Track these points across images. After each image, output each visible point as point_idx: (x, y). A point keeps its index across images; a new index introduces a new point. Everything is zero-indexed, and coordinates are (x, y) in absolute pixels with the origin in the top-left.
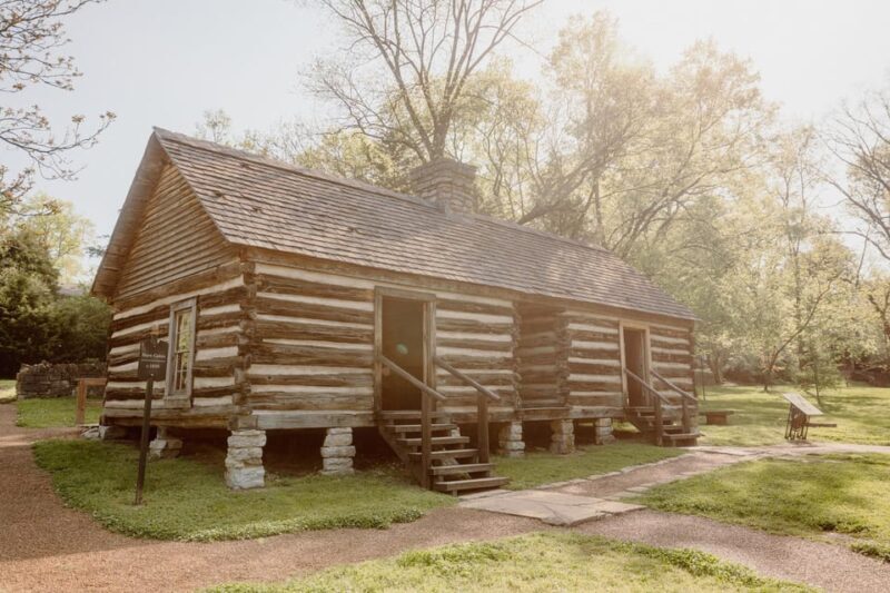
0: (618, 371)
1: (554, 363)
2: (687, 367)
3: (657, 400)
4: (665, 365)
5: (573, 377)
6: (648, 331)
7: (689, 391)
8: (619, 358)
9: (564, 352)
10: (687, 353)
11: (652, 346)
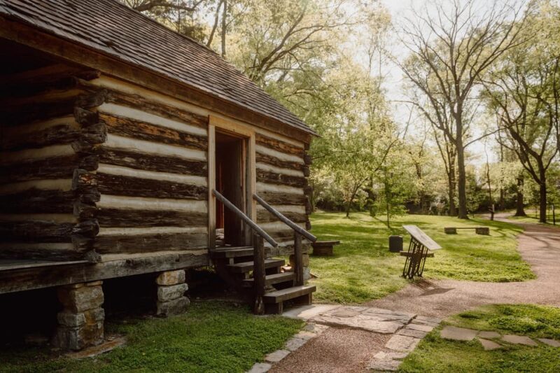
0: (203, 193)
1: (70, 176)
2: (300, 192)
3: (258, 238)
4: (273, 188)
5: (106, 201)
6: (253, 140)
7: (300, 222)
8: (206, 174)
9: (92, 154)
10: (300, 174)
11: (257, 161)
